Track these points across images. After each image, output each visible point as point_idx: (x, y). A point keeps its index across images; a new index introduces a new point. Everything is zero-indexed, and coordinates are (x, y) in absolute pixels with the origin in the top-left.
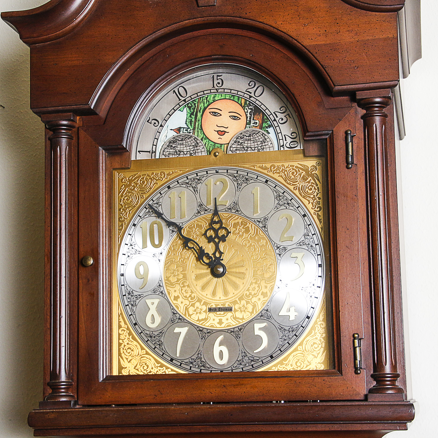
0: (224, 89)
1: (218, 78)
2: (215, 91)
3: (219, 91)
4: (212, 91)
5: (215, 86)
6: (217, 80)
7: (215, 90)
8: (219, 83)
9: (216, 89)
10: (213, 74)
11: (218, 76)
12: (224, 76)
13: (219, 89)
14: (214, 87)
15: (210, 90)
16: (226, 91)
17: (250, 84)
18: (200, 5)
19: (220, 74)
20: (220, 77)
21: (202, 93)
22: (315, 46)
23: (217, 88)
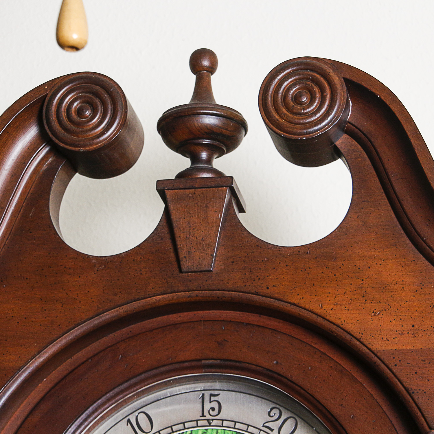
0: (223, 420)
1: (213, 398)
2: (206, 423)
3: (214, 423)
4: (200, 423)
5: (206, 413)
6: (210, 402)
7: (206, 421)
8: (213, 409)
9: (208, 420)
10: (203, 392)
11: (212, 395)
12: (223, 396)
13: (213, 420)
14: (203, 415)
15: (197, 421)
16: (225, 423)
17: (272, 414)
18: (184, 269)
19: (216, 392)
20: (216, 398)
21: (181, 426)
22: (394, 353)
23: (208, 417)
